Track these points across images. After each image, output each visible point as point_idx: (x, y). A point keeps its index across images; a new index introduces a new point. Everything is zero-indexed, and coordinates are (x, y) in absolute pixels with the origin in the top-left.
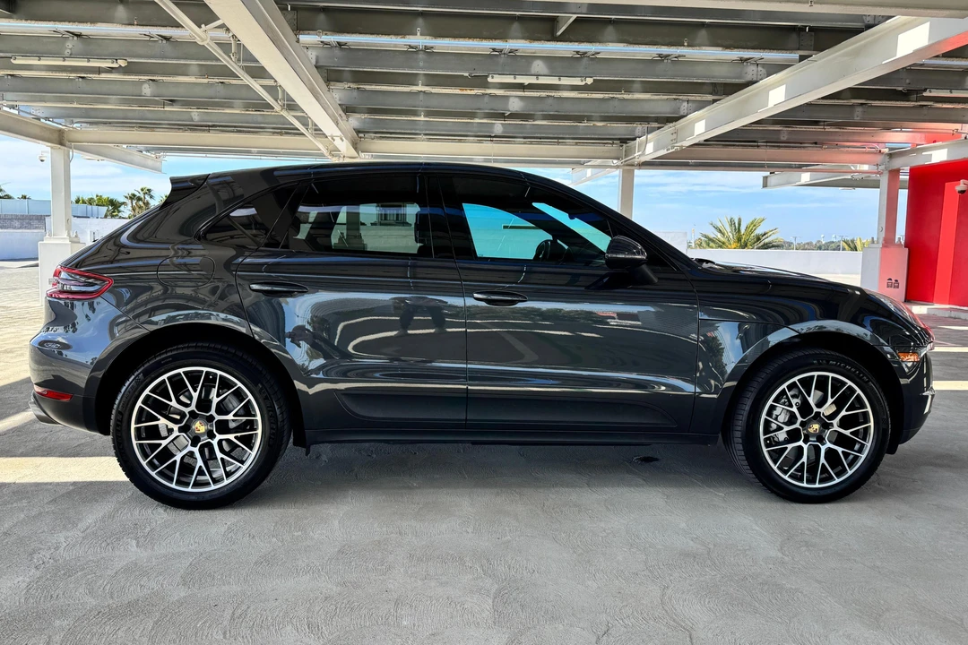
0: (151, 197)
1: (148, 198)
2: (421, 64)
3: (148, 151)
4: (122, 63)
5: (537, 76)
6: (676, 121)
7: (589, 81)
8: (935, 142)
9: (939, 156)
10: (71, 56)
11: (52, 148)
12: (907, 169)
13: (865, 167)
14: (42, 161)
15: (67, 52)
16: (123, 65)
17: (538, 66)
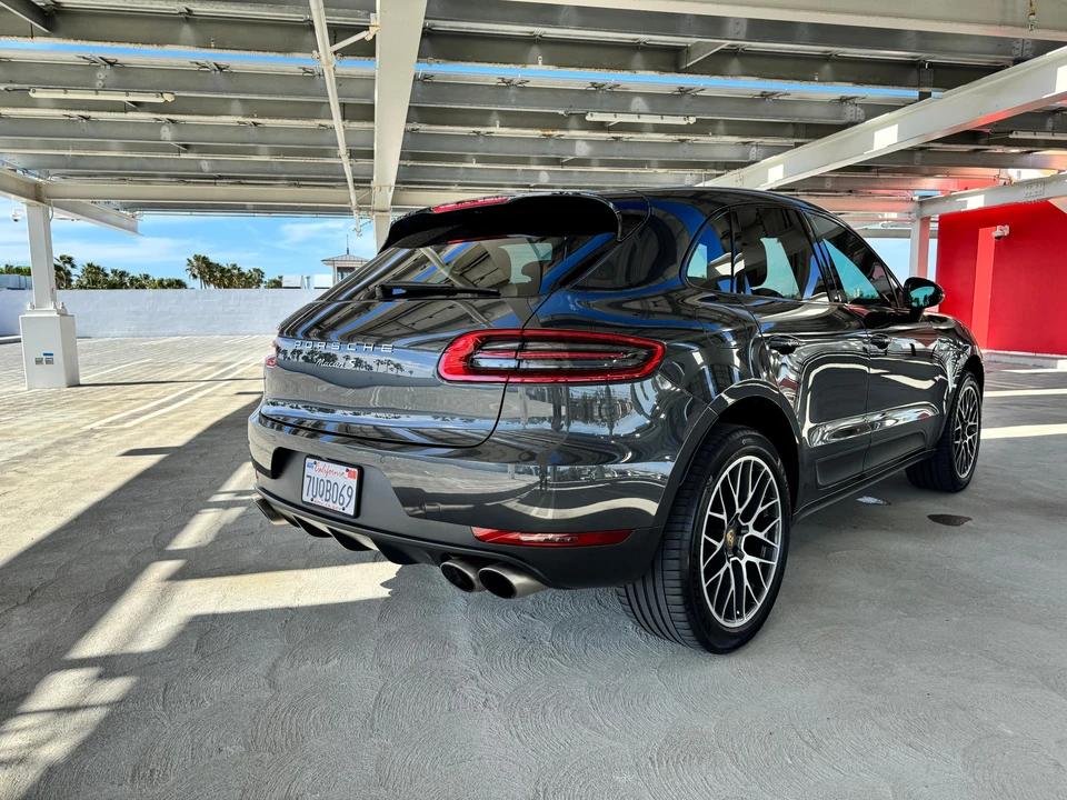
0: (73, 266)
1: (68, 267)
2: (513, 100)
3: (125, 209)
4: (169, 98)
5: (639, 114)
6: (743, 167)
7: (692, 120)
8: (966, 189)
9: (975, 202)
10: (104, 89)
11: (28, 205)
12: (936, 217)
13: (894, 215)
14: (16, 220)
15: (99, 84)
16: (170, 100)
17: (638, 103)
